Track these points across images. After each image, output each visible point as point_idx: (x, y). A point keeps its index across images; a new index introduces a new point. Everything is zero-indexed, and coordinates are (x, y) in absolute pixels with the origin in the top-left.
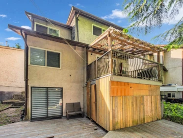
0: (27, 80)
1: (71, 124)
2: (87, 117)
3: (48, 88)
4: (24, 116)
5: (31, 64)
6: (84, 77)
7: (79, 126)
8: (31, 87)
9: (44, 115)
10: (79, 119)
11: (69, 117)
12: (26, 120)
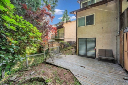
0: (77, 35)
1: (100, 65)
2: (120, 65)
3: (86, 38)
4: (76, 52)
5: (79, 26)
6: (117, 27)
7: (107, 69)
8: (79, 38)
9: (85, 54)
10: (109, 63)
11: (100, 60)
12: (77, 55)
